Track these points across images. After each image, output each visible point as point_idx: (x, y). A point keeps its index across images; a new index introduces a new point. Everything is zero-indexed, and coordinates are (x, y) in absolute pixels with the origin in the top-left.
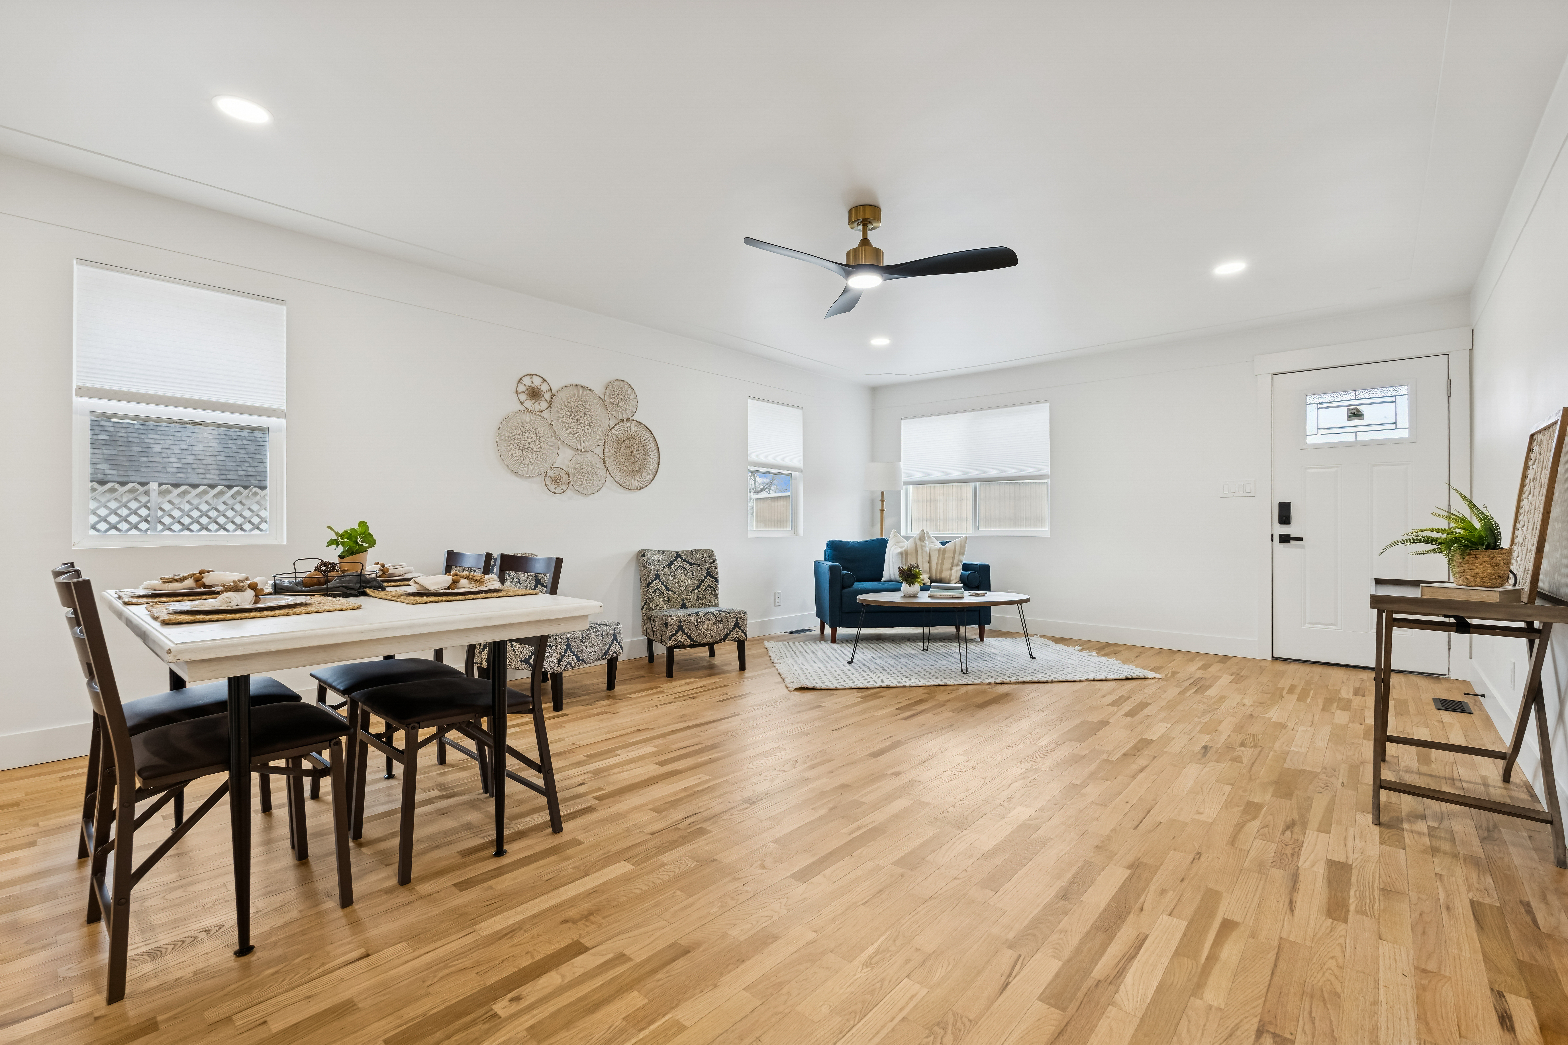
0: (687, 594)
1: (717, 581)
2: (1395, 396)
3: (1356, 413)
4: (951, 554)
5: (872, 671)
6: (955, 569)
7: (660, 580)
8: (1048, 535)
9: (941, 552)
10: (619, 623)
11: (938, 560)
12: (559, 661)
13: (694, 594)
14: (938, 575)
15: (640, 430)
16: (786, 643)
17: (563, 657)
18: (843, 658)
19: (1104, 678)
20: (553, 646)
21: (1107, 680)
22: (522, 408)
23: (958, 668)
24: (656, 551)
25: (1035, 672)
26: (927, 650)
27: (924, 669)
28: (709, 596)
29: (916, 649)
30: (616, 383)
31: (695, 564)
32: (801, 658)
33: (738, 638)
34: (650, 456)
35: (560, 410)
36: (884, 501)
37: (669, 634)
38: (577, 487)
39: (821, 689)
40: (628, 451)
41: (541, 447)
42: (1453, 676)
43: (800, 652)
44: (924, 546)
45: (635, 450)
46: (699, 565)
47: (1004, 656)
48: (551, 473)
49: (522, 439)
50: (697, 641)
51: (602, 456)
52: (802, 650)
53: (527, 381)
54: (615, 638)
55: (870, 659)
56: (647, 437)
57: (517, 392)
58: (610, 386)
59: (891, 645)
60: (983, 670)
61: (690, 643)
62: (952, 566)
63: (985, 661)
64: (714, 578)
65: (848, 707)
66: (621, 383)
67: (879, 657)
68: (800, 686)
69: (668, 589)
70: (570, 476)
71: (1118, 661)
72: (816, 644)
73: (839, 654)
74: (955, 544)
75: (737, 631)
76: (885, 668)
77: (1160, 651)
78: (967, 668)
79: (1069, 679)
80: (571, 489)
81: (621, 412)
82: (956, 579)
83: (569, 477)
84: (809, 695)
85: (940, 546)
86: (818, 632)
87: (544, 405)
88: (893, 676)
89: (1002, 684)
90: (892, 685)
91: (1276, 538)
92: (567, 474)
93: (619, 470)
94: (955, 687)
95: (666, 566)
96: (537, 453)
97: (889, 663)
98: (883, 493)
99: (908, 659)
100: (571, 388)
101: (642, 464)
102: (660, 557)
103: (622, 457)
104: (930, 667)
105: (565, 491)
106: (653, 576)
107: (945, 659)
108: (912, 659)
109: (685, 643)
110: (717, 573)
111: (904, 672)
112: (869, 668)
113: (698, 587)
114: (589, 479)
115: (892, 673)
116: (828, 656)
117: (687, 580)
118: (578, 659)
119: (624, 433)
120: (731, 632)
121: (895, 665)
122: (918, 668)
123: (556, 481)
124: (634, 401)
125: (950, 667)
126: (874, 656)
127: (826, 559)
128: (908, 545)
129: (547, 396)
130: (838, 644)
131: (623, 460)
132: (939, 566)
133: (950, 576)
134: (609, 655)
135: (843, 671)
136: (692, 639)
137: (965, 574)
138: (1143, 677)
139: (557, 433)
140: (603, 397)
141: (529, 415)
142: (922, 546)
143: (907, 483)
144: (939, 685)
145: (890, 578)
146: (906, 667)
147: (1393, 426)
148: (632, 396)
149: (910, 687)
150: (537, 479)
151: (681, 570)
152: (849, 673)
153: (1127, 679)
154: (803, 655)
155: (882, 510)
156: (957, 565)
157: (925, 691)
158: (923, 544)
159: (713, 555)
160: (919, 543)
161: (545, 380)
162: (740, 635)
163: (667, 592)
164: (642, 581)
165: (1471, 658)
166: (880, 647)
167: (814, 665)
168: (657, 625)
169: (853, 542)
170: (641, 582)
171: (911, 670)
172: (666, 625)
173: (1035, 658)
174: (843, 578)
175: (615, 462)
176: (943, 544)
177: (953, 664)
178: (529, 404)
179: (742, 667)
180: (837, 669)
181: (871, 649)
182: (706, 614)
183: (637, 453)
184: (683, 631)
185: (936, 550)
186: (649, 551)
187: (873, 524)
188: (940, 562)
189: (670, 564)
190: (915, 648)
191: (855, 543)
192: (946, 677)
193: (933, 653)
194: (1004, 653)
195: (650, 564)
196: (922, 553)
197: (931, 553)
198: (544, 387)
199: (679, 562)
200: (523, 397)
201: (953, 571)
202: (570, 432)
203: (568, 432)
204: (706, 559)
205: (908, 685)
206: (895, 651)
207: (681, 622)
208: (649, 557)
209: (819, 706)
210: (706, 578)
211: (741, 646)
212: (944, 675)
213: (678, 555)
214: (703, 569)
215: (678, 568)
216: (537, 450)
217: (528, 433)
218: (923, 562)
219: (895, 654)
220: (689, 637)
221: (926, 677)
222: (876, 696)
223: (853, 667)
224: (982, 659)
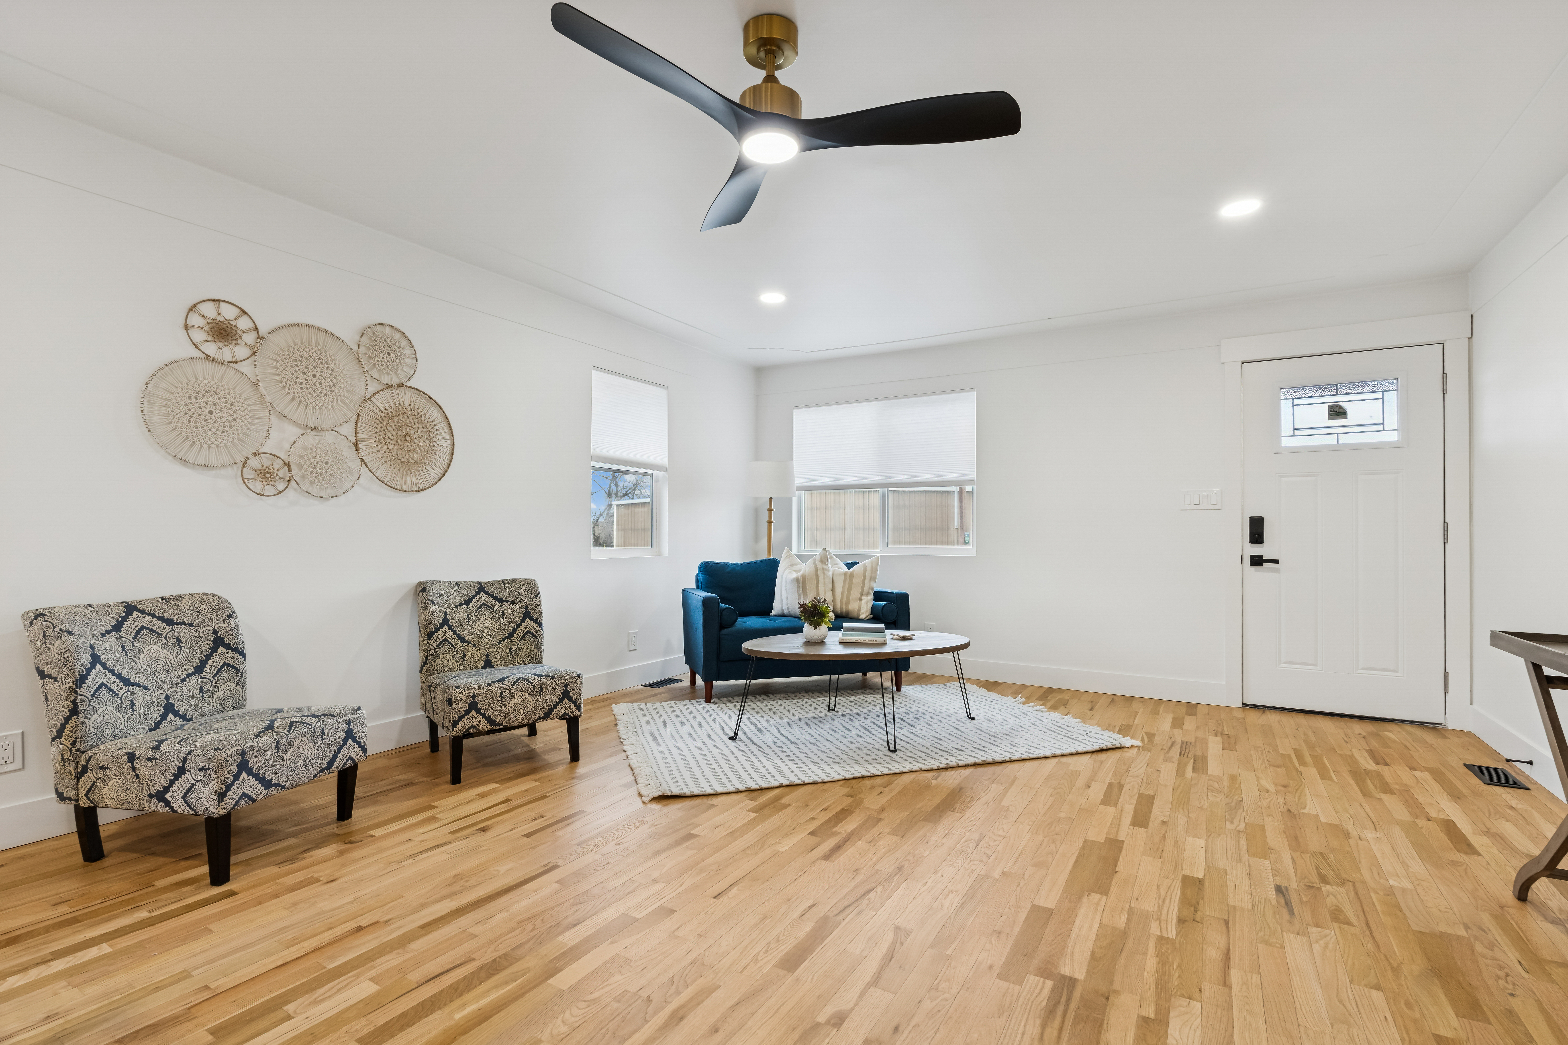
0: (493, 646)
1: (540, 625)
2: (1383, 392)
3: (1338, 411)
4: (860, 580)
5: (766, 755)
6: (865, 599)
7: (450, 627)
8: (973, 553)
9: (848, 577)
10: (359, 709)
11: (844, 587)
12: (221, 796)
13: (505, 645)
14: (844, 607)
15: (421, 402)
16: (643, 704)
17: (229, 787)
18: (723, 729)
19: (1073, 750)
20: (209, 769)
21: (1077, 754)
22: (196, 353)
23: (881, 742)
24: (445, 582)
25: (984, 744)
26: (834, 710)
27: (836, 746)
28: (528, 648)
29: (819, 708)
30: (379, 328)
31: (507, 601)
32: (663, 732)
33: (567, 714)
34: (438, 442)
35: (274, 363)
36: (772, 510)
37: (454, 716)
38: (305, 486)
39: (693, 796)
40: (400, 432)
41: (234, 420)
42: (1451, 725)
43: (663, 721)
44: (826, 570)
45: (412, 432)
46: (513, 603)
47: (935, 716)
48: (254, 463)
49: (196, 405)
50: (501, 725)
51: (353, 439)
52: (665, 716)
53: (209, 310)
54: (350, 734)
55: (759, 729)
56: (433, 414)
57: (186, 327)
58: (369, 333)
59: (785, 703)
60: (915, 744)
61: (490, 728)
62: (862, 595)
63: (912, 725)
64: (536, 621)
65: (734, 834)
66: (389, 329)
67: (772, 725)
68: (660, 793)
69: (462, 640)
70: (293, 467)
71: (1077, 720)
72: (684, 704)
73: (717, 722)
74: (865, 566)
75: (566, 704)
76: (783, 746)
77: (1113, 699)
78: (895, 743)
79: (1032, 756)
80: (295, 490)
81: (388, 373)
82: (866, 611)
83: (290, 470)
84: (675, 809)
85: (845, 569)
86: (687, 683)
87: (241, 352)
88: (795, 763)
89: (947, 768)
90: (797, 782)
91: (1247, 560)
92: (288, 465)
93: (383, 460)
94: (886, 778)
95: (461, 604)
96: (227, 429)
97: (787, 737)
98: (771, 500)
99: (812, 728)
100: (296, 329)
101: (424, 453)
102: (452, 591)
103: (389, 441)
104: (844, 741)
105: (281, 492)
106: (438, 621)
107: (861, 726)
108: (817, 727)
109: (481, 728)
110: (540, 614)
111: (811, 754)
112: (760, 748)
113: (511, 635)
114: (328, 474)
115: (794, 757)
116: (702, 727)
117: (494, 625)
118: (267, 784)
119: (393, 405)
120: (556, 706)
121: (795, 740)
122: (828, 744)
123: (265, 475)
124: (412, 358)
125: (870, 740)
126: (765, 724)
127: (697, 587)
128: (805, 568)
129: (250, 338)
130: (715, 703)
131: (391, 447)
132: (845, 595)
133: (860, 609)
134: (339, 764)
135: (723, 755)
136: (492, 722)
137: (877, 605)
138: (1119, 746)
139: (268, 399)
140: (355, 348)
141: (208, 365)
142: (824, 569)
143: (800, 489)
144: (863, 777)
145: (783, 611)
146: (812, 742)
147: (1381, 427)
148: (408, 351)
149: (823, 782)
150: (229, 471)
151: (484, 610)
152: (733, 759)
153: (1101, 750)
154: (665, 725)
155: (770, 522)
156: (868, 594)
157: (846, 790)
158: (825, 567)
159: (535, 587)
160: (819, 566)
161: (245, 313)
162: (571, 710)
163: (460, 644)
164: (421, 629)
165: (1471, 704)
166: (770, 706)
167: (682, 744)
168: (438, 700)
169: (734, 564)
170: (420, 631)
171: (818, 748)
172: (449, 702)
173: (973, 719)
174: (721, 615)
175: (377, 449)
176: (850, 565)
177: (873, 733)
178: (211, 348)
179: (575, 756)
180: (714, 751)
181: (760, 711)
182: (517, 681)
183: (415, 436)
184: (478, 711)
185: (841, 574)
186: (433, 583)
187: (757, 539)
188: (846, 590)
189: (468, 602)
190: (817, 707)
191: (737, 565)
192: (870, 760)
193: (843, 715)
194: (933, 712)
195: (433, 603)
196: (824, 579)
197: (835, 579)
198: (243, 324)
199: (483, 598)
200: (199, 336)
201: (863, 602)
202: (293, 399)
203: (289, 397)
204: (524, 593)
205: (819, 780)
206: (791, 713)
207: (474, 696)
208: (430, 595)
209: (690, 836)
210: (523, 620)
211: (573, 724)
212: (866, 757)
213: (481, 588)
214: (519, 608)
215: (480, 607)
216: (227, 424)
217: (208, 395)
218: (825, 590)
219: (794, 718)
220: (488, 719)
221: (841, 761)
222: (776, 806)
223: (737, 746)
224: (908, 723)
